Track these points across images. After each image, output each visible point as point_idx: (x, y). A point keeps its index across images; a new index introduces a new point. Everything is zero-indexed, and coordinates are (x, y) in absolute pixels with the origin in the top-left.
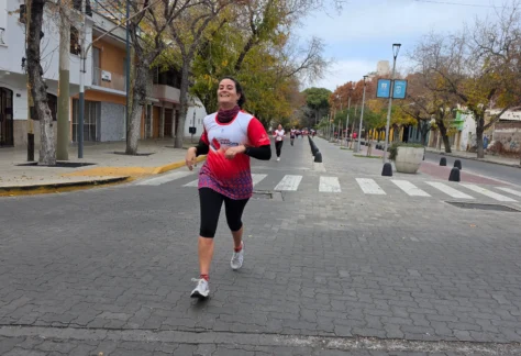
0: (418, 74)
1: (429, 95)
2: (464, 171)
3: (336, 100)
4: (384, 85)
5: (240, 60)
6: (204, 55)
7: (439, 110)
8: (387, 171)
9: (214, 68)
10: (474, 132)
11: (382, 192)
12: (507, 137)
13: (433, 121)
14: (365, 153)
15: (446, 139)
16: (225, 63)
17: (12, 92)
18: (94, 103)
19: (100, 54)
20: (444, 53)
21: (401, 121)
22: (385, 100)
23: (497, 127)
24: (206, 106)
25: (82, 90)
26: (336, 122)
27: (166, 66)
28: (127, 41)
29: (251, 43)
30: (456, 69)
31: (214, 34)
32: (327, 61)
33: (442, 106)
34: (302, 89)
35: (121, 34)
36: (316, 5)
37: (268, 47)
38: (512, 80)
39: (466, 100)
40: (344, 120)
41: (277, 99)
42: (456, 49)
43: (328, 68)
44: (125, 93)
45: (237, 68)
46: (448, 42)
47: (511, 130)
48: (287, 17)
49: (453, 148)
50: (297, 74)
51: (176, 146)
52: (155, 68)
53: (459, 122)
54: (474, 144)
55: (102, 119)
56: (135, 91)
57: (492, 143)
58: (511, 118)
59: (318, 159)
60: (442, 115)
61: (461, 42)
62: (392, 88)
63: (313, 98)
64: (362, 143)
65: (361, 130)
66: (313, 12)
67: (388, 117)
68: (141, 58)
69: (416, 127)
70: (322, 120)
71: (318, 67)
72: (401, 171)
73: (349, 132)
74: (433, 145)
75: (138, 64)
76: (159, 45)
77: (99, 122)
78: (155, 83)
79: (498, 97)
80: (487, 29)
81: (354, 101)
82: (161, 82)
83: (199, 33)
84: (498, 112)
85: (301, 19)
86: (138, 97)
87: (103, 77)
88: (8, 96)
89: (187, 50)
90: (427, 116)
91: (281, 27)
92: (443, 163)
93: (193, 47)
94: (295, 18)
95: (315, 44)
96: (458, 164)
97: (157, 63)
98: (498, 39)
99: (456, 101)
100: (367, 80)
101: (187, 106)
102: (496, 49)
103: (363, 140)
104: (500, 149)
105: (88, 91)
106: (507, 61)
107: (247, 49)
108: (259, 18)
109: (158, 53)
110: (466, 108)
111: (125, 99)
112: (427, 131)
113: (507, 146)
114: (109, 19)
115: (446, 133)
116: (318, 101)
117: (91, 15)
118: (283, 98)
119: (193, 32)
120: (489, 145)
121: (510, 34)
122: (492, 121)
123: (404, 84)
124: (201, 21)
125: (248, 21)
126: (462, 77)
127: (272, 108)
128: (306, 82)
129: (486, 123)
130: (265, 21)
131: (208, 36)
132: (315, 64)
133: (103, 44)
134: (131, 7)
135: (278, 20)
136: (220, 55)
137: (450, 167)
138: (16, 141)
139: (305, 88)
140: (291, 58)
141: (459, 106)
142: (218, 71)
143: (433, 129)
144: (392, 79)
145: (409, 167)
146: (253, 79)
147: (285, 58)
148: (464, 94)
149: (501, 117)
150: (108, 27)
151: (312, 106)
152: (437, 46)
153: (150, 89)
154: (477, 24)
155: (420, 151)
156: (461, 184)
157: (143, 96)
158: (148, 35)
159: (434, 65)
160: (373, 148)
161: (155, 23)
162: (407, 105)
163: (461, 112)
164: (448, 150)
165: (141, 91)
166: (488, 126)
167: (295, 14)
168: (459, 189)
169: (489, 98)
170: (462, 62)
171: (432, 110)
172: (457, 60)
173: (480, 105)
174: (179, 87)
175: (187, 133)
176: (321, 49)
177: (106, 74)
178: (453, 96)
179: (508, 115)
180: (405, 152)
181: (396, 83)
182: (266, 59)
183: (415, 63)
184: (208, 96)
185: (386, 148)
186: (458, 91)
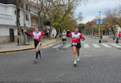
0: (106, 18)
1: (109, 23)
2: (119, 41)
3: (86, 26)
4: (98, 22)
5: (63, 19)
6: (55, 18)
7: (112, 27)
8: (100, 42)
9: (57, 21)
11: (99, 47)
13: (110, 29)
14: (94, 38)
15: (114, 33)
16: (60, 20)
17: (14, 30)
18: (31, 31)
19: (32, 20)
20: (111, 13)
21: (102, 30)
22: (98, 25)
24: (56, 29)
25: (29, 28)
26: (86, 31)
27: (47, 21)
28: (38, 16)
29: (65, 15)
30: (115, 17)
31: (57, 13)
32: (83, 17)
33: (112, 25)
34: (78, 24)
35: (37, 15)
36: (80, 5)
37: (69, 15)
39: (118, 24)
40: (88, 30)
41: (72, 27)
42: (114, 12)
43: (84, 19)
45: (63, 20)
46: (112, 10)
48: (73, 8)
49: (116, 35)
50: (77, 21)
51: (50, 39)
52: (44, 22)
53: (117, 29)
56: (40, 27)
60: (112, 28)
61: (115, 10)
62: (100, 22)
63: (80, 26)
64: (93, 36)
65: (93, 32)
66: (79, 6)
67: (99, 29)
68: (41, 20)
69: (106, 31)
70: (83, 31)
71: (81, 19)
72: (103, 42)
73: (90, 33)
74: (111, 35)
75: (41, 21)
76: (45, 17)
78: (44, 25)
81: (90, 26)
82: (46, 25)
83: (54, 13)
85: (77, 8)
86: (41, 29)
87: (33, 25)
88: (13, 30)
89: (51, 17)
90: (109, 28)
91: (72, 10)
92: (114, 39)
93: (52, 17)
95: (80, 13)
96: (117, 39)
97: (45, 21)
100: (93, 21)
101: (52, 30)
103: (93, 35)
105: (30, 28)
107: (65, 16)
108: (67, 9)
109: (45, 19)
110: (118, 25)
112: (109, 32)
114: (34, 12)
116: (82, 27)
117: (30, 11)
118: (73, 26)
119: (52, 13)
123: (103, 21)
124: (54, 11)
125: (65, 10)
126: (117, 18)
127: (71, 29)
128: (79, 22)
130: (68, 9)
131: (56, 14)
132: (81, 18)
133: (33, 18)
134: (38, 9)
135: (71, 9)
136: (59, 18)
137: (116, 40)
138: (15, 40)
139: (79, 24)
140: (75, 17)
141: (116, 25)
142: (58, 22)
143: (110, 31)
144: (99, 20)
145: (106, 40)
146: (66, 23)
147: (73, 17)
148: (117, 22)
150: (34, 14)
151: (80, 28)
152: (110, 11)
153: (44, 27)
154: (119, 6)
155: (108, 36)
156: (119, 44)
157: (42, 28)
158: (42, 15)
159: (109, 16)
160: (96, 36)
161: (44, 12)
162: (103, 26)
163: (117, 27)
164: (115, 36)
165: (42, 27)
167: (75, 7)
168: (119, 45)
170: (116, 15)
171: (110, 27)
174: (50, 26)
175: (52, 36)
176: (82, 14)
177: (34, 24)
178: (115, 23)
180: (104, 37)
181: (101, 21)
182: (69, 18)
183: (105, 16)
184: (56, 27)
185: (99, 36)
186: (116, 22)
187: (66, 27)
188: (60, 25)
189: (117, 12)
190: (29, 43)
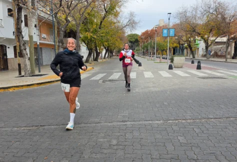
0: (178, 24)
1: (184, 34)
2: (202, 65)
3: (142, 39)
4: (165, 31)
5: (101, 24)
7: (188, 40)
8: (171, 68)
10: (204, 48)
12: (219, 49)
13: (186, 45)
14: (159, 61)
15: (193, 53)
16: (95, 26)
17: (6, 47)
20: (188, 14)
21: (172, 46)
22: (166, 38)
23: (214, 45)
24: (87, 46)
25: (38, 44)
26: (143, 48)
27: (69, 30)
28: (53, 21)
31: (89, 14)
32: (138, 21)
33: (189, 38)
34: (126, 35)
35: (51, 18)
37: (111, 18)
38: (219, 24)
39: (200, 35)
40: (147, 47)
42: (194, 13)
43: (138, 25)
44: (54, 43)
45: (100, 28)
46: (190, 9)
47: (220, 46)
48: (119, 4)
49: (196, 57)
50: (125, 28)
53: (197, 44)
54: (205, 53)
55: (43, 55)
56: (59, 42)
57: (213, 52)
58: (220, 41)
59: (140, 65)
60: (190, 42)
61: (196, 9)
62: (168, 32)
63: (131, 39)
64: (157, 57)
67: (168, 45)
68: (60, 27)
69: (178, 48)
71: (134, 25)
72: (175, 67)
73: (150, 53)
74: (187, 56)
76: (67, 21)
77: (42, 56)
79: (214, 32)
80: (207, 3)
83: (83, 14)
84: (214, 39)
85: (125, 4)
86: (61, 44)
87: (43, 37)
88: (5, 48)
89: (78, 22)
90: (183, 43)
91: (117, 9)
92: (193, 62)
94: (123, 4)
95: (132, 14)
96: (199, 62)
98: (212, 7)
99: (195, 35)
101: (80, 46)
102: (211, 11)
104: (216, 55)
105: (40, 43)
106: (217, 16)
107: (104, 18)
109: (68, 25)
110: (200, 38)
111: (54, 46)
112: (184, 49)
113: (219, 53)
114: (44, 12)
115: (192, 50)
116: (134, 40)
118: (119, 39)
119: (80, 15)
120: (211, 54)
121: (217, 4)
122: (212, 43)
123: (174, 30)
124: (83, 9)
125: (103, 7)
126: (197, 24)
127: (115, 44)
128: (128, 32)
129: (209, 44)
130: (111, 6)
131: (86, 15)
132: (132, 23)
133: (45, 25)
134: (53, 6)
135: (115, 6)
136: (92, 23)
137: (196, 64)
138: (9, 67)
140: (121, 22)
141: (197, 37)
142: (91, 30)
143: (186, 48)
144: (169, 29)
145: (180, 65)
146: (107, 32)
147: (119, 22)
148: (199, 32)
149: (216, 41)
150: (47, 16)
151: (131, 42)
152: (185, 12)
154: (202, 1)
155: (183, 58)
156: (202, 70)
157: (63, 43)
159: (184, 20)
160: (161, 58)
161: (65, 12)
162: (174, 39)
163: (198, 40)
164: (194, 57)
165: (61, 42)
166: (210, 45)
167: (122, 2)
169: (210, 33)
170: (197, 18)
171: (185, 40)
172: (195, 17)
173: (206, 36)
174: (75, 37)
176: (134, 17)
177: (44, 35)
178: (194, 33)
179: (219, 40)
180: (178, 59)
181: (171, 30)
182: (111, 23)
183: (176, 20)
184: (88, 41)
185: (168, 59)
186: (196, 31)
187: (106, 42)
188: (95, 37)
189: (199, 12)
190: (39, 72)
